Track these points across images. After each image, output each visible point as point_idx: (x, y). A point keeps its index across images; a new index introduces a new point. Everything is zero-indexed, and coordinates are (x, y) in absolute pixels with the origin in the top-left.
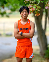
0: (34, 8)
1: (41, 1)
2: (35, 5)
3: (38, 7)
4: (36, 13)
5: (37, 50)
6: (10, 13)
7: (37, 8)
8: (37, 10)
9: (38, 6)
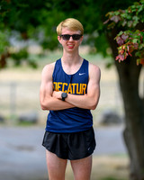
0: (135, 41)
2: (138, 33)
4: (138, 57)
5: (119, 168)
6: (41, 56)
7: (142, 42)
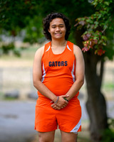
1: (109, 26)
2: (98, 33)
3: (103, 37)
7: (100, 39)
8: (101, 43)
9: (103, 35)
